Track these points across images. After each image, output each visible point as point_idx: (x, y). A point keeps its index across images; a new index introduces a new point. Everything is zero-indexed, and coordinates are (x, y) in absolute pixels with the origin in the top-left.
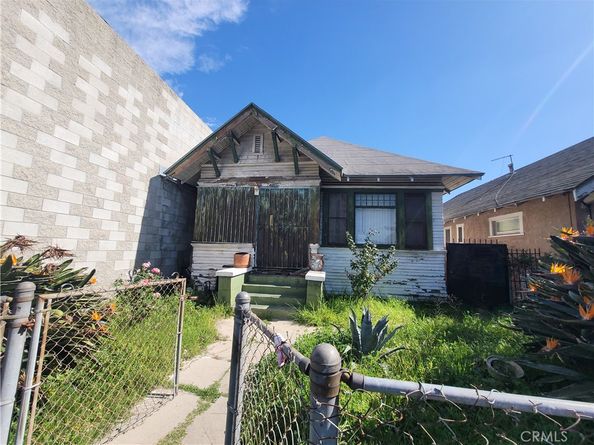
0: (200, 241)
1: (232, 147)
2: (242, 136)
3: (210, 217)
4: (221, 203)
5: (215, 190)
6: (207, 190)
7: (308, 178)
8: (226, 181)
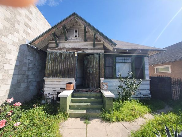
0: (49, 77)
1: (64, 33)
2: (69, 29)
3: (53, 66)
4: (59, 59)
5: (56, 53)
6: (52, 53)
7: (99, 49)
8: (61, 49)
